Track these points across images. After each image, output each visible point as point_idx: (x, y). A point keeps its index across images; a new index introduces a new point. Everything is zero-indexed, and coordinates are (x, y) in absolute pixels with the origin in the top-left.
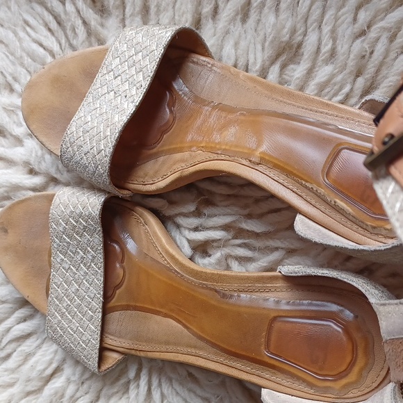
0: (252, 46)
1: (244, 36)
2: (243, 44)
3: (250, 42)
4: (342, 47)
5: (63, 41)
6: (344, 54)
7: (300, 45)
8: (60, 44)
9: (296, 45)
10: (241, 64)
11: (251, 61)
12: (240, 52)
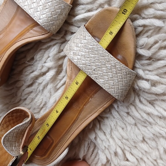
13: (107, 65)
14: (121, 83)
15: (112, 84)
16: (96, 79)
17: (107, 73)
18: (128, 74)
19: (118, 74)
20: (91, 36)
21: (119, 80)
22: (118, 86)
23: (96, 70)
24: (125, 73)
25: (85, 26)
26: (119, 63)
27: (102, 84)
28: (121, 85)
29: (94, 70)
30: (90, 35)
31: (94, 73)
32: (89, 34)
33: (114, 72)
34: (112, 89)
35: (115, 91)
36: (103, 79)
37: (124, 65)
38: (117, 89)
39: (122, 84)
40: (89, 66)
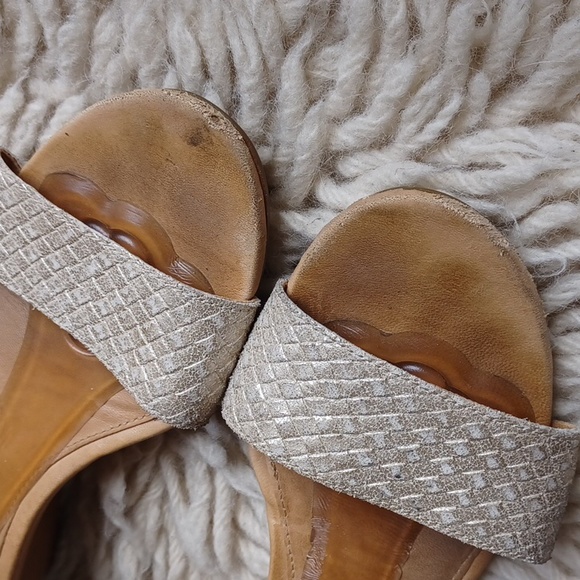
4: (428, 14)
6: (435, 27)
13: (449, 442)
14: (532, 496)
15: (494, 513)
16: (418, 509)
17: (459, 472)
18: (554, 453)
19: (511, 463)
20: (338, 339)
21: (520, 489)
22: (521, 515)
23: (403, 477)
24: (537, 451)
25: (285, 288)
26: (502, 419)
27: (451, 524)
28: (536, 506)
29: (398, 477)
30: (333, 335)
31: (402, 491)
32: (327, 331)
33: (492, 463)
34: (502, 531)
35: (515, 536)
36: (449, 505)
37: (524, 420)
38: (524, 527)
39: (539, 499)
40: (370, 465)
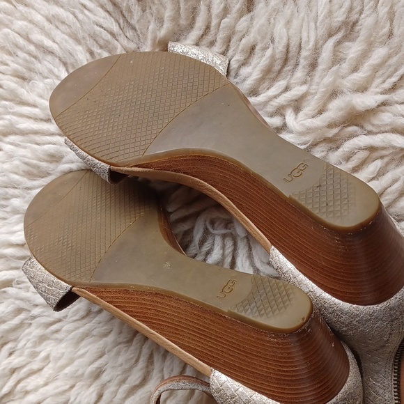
0: (305, 24)
1: (297, 14)
2: (295, 23)
3: (303, 20)
5: (121, 21)
7: (355, 23)
8: (119, 24)
9: (351, 23)
10: (293, 43)
11: (304, 39)
12: (292, 31)
